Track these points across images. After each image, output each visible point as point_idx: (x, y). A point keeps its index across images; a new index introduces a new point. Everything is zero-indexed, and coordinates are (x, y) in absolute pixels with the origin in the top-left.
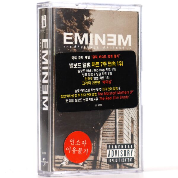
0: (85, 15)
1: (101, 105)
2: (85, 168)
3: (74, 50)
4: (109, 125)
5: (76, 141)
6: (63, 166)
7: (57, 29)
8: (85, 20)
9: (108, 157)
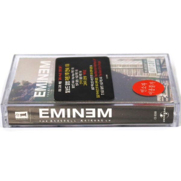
0: (19, 85)
1: (107, 75)
2: (168, 84)
3: (51, 90)
4: (125, 72)
5: (142, 89)
6: (167, 96)
7: (29, 101)
8: (23, 85)
9: (156, 73)
